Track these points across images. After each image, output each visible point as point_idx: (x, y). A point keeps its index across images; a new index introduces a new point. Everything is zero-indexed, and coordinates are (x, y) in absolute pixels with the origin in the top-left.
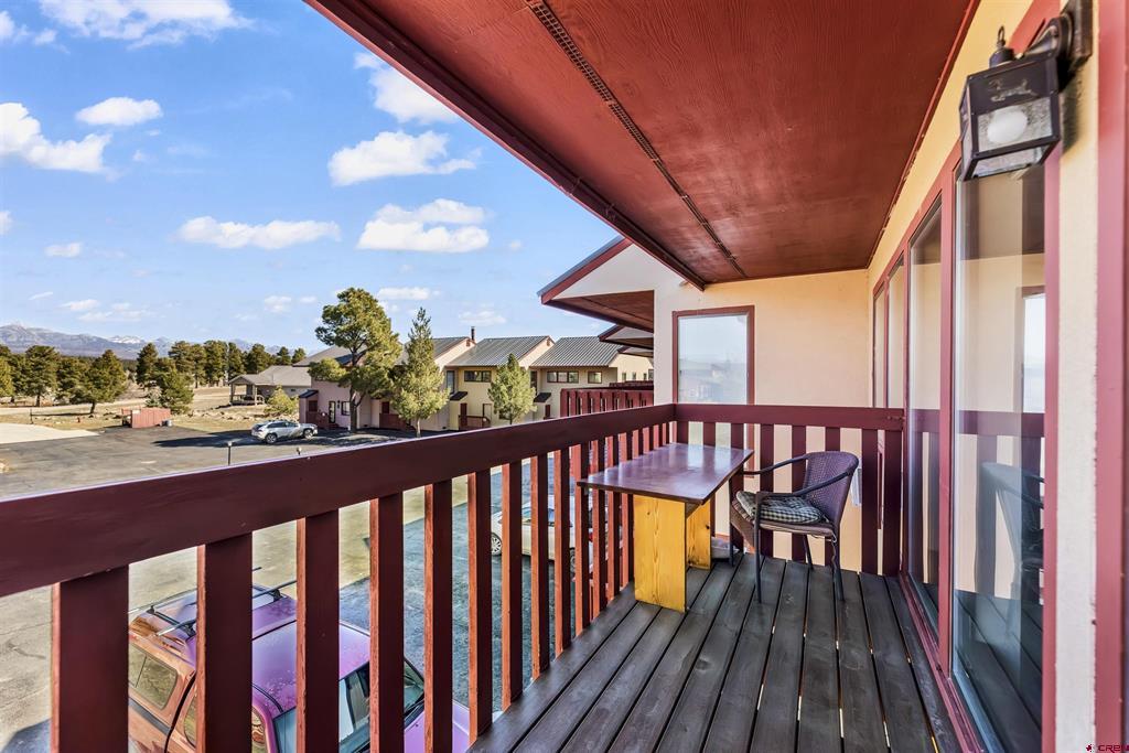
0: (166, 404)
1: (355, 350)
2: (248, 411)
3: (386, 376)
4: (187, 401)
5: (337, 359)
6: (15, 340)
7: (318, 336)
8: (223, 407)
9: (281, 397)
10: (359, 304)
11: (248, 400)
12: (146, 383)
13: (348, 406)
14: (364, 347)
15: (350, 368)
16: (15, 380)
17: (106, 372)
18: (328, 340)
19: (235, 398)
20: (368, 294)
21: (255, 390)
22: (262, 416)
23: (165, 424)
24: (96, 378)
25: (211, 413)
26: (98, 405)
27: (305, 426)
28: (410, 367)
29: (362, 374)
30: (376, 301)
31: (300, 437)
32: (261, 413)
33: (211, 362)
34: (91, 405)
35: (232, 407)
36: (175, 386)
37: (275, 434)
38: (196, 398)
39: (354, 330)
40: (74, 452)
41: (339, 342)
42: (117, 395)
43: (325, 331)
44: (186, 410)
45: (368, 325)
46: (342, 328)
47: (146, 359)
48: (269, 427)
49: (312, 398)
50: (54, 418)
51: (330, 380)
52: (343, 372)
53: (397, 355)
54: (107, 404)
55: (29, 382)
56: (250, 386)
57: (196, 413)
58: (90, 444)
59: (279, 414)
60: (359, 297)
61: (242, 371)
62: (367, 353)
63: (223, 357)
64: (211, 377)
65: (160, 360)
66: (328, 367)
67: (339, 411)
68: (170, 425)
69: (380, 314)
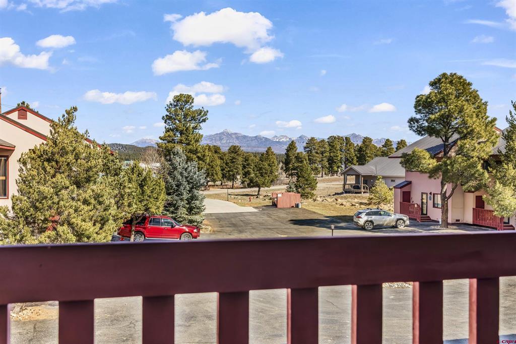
0: (300, 190)
1: (447, 139)
2: (355, 199)
3: (479, 167)
4: (313, 188)
5: (428, 150)
6: (225, 141)
7: (411, 127)
8: (338, 194)
9: (382, 187)
10: (451, 90)
11: (356, 188)
12: (290, 172)
13: (439, 200)
14: (456, 136)
15: (442, 158)
16: (222, 170)
17: (266, 164)
18: (419, 132)
19: (347, 187)
20: (461, 78)
21: (362, 179)
22: (365, 204)
23: (297, 206)
24: (261, 169)
25: (329, 199)
26: (262, 189)
27: (399, 216)
28: (507, 156)
29: (452, 164)
30: (470, 84)
31: (393, 227)
32: (366, 201)
33: (332, 155)
34: (257, 189)
35: (345, 195)
36: (306, 175)
37: (371, 222)
38: (320, 186)
39: (445, 120)
40: (244, 223)
41: (431, 131)
42: (272, 182)
43: (417, 121)
44: (313, 195)
45: (460, 112)
46: (433, 117)
47: (290, 154)
48: (368, 214)
49: (406, 189)
50: (239, 197)
51: (421, 172)
52: (433, 163)
53: (494, 143)
54: (266, 188)
55: (229, 171)
56: (358, 176)
57: (319, 199)
58: (253, 218)
59: (379, 203)
60: (451, 82)
61: (355, 162)
62: (459, 143)
63: (341, 150)
64: (332, 167)
65: (298, 154)
66: (419, 158)
67: (430, 203)
68: (300, 207)
69: (474, 97)
